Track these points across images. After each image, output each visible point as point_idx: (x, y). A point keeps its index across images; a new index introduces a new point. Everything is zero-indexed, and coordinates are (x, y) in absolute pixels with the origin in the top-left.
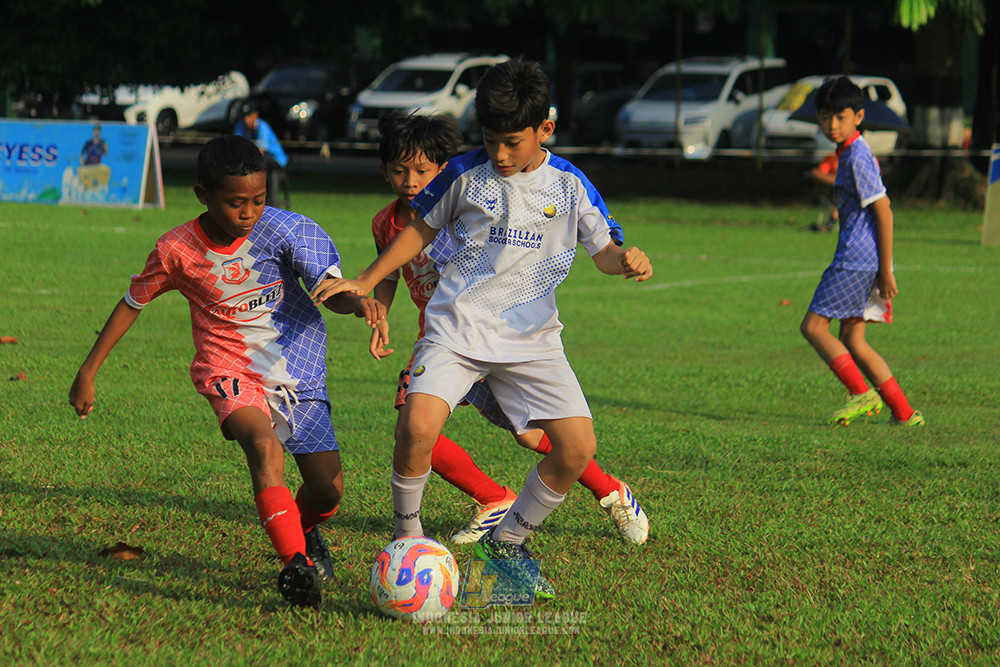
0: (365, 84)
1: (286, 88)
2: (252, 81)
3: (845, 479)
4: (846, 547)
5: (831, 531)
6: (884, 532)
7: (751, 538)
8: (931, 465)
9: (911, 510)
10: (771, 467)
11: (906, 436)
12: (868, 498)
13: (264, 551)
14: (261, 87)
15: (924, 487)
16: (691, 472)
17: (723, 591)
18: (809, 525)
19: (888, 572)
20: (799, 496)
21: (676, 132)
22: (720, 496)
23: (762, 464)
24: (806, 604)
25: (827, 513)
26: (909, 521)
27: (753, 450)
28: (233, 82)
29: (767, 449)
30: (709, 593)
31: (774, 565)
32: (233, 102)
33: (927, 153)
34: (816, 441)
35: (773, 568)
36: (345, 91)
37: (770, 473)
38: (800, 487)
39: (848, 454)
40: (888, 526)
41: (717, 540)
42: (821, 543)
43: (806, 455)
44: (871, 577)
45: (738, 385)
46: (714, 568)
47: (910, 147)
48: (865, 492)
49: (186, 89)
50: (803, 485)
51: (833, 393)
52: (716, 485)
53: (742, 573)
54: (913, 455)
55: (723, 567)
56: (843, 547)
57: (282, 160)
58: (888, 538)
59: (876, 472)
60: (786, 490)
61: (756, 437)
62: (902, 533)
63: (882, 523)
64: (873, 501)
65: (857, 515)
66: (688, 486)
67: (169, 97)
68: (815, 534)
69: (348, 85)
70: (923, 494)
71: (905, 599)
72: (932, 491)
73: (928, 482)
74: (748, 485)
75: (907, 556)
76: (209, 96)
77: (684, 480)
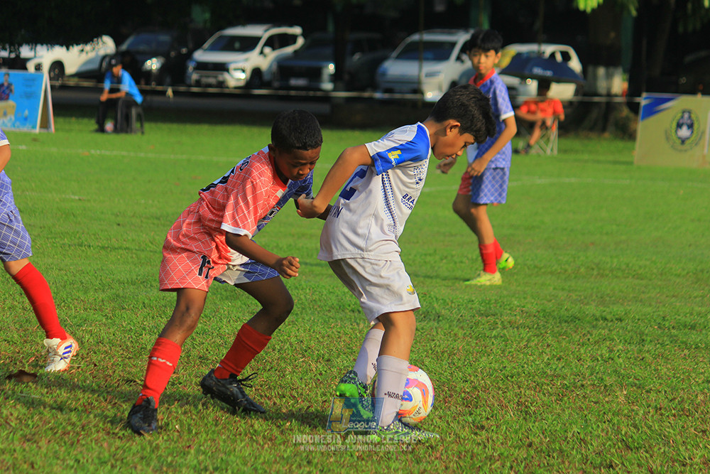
0: (198, 46)
1: (142, 48)
2: (118, 43)
3: (536, 329)
4: (536, 377)
5: (526, 366)
6: (563, 367)
7: (469, 371)
8: (596, 319)
9: (582, 351)
10: (484, 320)
11: (579, 299)
12: (553, 343)
13: (124, 377)
14: (124, 47)
15: (591, 335)
16: (427, 323)
17: (450, 407)
18: (511, 362)
19: (566, 395)
20: (504, 341)
21: (419, 82)
22: (448, 340)
23: (478, 318)
24: (508, 417)
25: (523, 353)
26: (581, 359)
27: (471, 308)
28: (104, 43)
29: (481, 308)
30: (439, 408)
31: (486, 389)
32: (104, 57)
33: (596, 99)
34: (516, 302)
35: (485, 391)
36: (184, 50)
37: (483, 324)
38: (505, 335)
39: (539, 312)
40: (566, 363)
41: (445, 371)
42: (519, 374)
43: (509, 312)
44: (554, 398)
45: (462, 262)
46: (443, 391)
47: (585, 95)
48: (550, 338)
49: (71, 47)
50: (506, 333)
51: (529, 269)
52: (445, 333)
53: (463, 395)
54: (584, 313)
55: (449, 390)
56: (534, 377)
57: (139, 99)
58: (566, 371)
59: (558, 325)
60: (495, 337)
61: (473, 299)
62: (576, 368)
63: (562, 360)
64: (556, 345)
65: (544, 355)
66: (426, 333)
67: (58, 53)
68: (514, 368)
69: (187, 47)
70: (591, 340)
71: (578, 414)
72: (597, 338)
73: (594, 332)
74: (468, 334)
75: (579, 384)
76: (87, 53)
77: (422, 329)
